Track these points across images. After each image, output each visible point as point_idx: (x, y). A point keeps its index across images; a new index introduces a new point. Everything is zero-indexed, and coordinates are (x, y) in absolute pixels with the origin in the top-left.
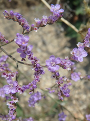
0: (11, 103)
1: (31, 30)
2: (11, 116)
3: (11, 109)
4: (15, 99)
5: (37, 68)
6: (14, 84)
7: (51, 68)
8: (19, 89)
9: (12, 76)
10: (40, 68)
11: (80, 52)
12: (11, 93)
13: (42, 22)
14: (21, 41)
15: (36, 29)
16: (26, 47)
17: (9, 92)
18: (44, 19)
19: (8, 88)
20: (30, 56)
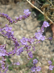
0: (2, 61)
1: (13, 23)
2: (2, 67)
3: (2, 64)
4: (5, 59)
5: (16, 43)
6: (4, 51)
7: (23, 43)
8: (7, 54)
9: (3, 47)
10: (17, 43)
11: (39, 34)
12: (2, 56)
13: (19, 19)
14: (7, 29)
15: (16, 22)
16: (11, 33)
17: (2, 55)
18: (20, 17)
19: (1, 53)
20: (12, 37)
